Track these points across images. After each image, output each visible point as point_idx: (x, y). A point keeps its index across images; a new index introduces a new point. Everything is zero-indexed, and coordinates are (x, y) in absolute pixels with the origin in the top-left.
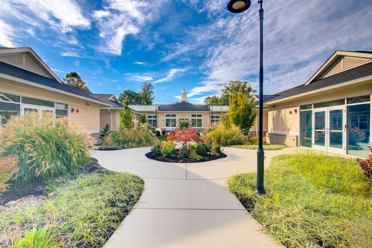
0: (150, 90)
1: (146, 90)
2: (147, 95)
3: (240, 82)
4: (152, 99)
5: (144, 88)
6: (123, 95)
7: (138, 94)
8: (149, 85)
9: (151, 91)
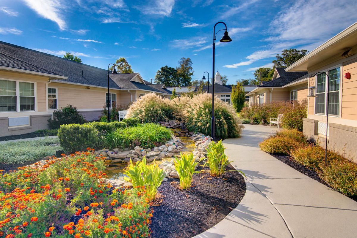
0: (188, 66)
1: (185, 65)
2: (185, 71)
3: (297, 51)
4: (191, 74)
5: (182, 64)
6: (161, 73)
7: (176, 70)
8: (188, 60)
9: (190, 67)
